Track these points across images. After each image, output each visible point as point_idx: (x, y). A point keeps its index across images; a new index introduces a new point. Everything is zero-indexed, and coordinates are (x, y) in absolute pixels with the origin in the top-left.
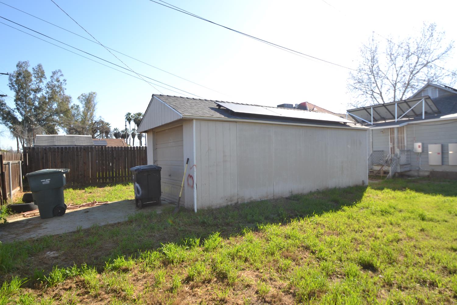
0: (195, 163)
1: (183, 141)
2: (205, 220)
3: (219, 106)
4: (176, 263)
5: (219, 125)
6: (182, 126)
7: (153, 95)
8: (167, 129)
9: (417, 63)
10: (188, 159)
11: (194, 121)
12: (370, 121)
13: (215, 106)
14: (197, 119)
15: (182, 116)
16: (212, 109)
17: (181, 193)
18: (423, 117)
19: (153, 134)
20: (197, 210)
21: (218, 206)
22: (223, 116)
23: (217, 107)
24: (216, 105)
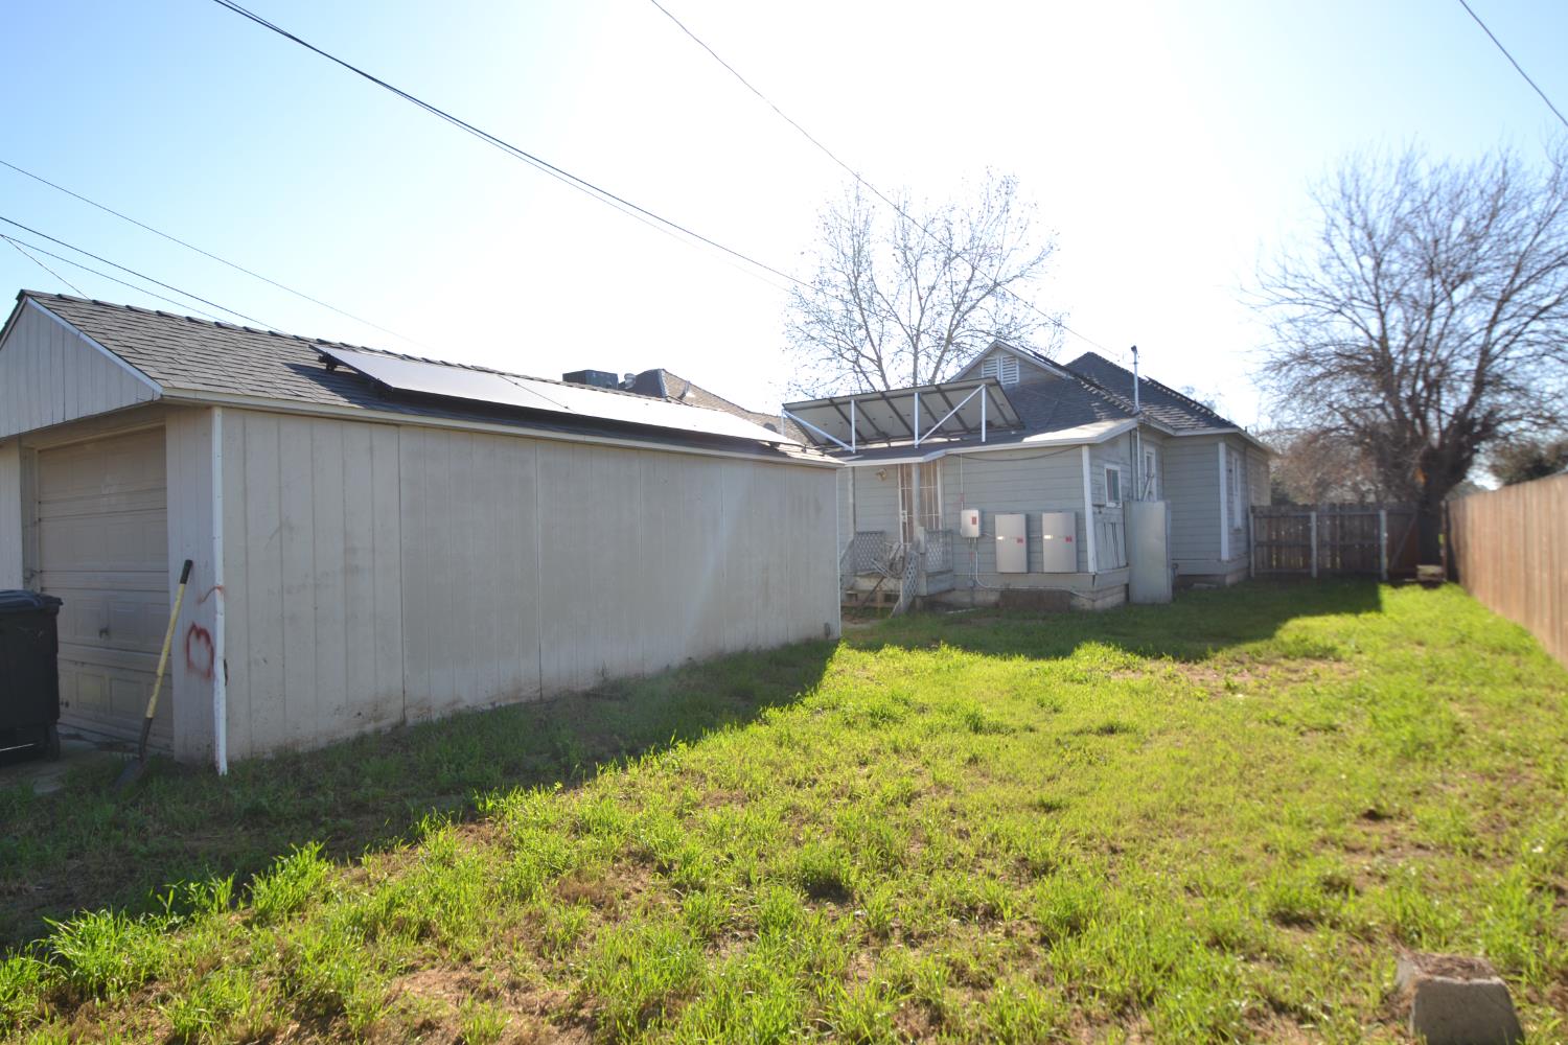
0: (219, 581)
1: (165, 488)
2: (264, 802)
3: (327, 359)
4: (119, 989)
5: (327, 434)
6: (162, 429)
7: (22, 295)
8: (90, 442)
9: (970, 281)
10: (189, 565)
11: (218, 414)
12: (850, 443)
13: (312, 360)
14: (228, 407)
15: (160, 390)
16: (298, 369)
17: (153, 700)
18: (984, 440)
19: (24, 459)
20: (230, 764)
21: (322, 743)
22: (342, 401)
23: (323, 366)
24: (316, 356)
